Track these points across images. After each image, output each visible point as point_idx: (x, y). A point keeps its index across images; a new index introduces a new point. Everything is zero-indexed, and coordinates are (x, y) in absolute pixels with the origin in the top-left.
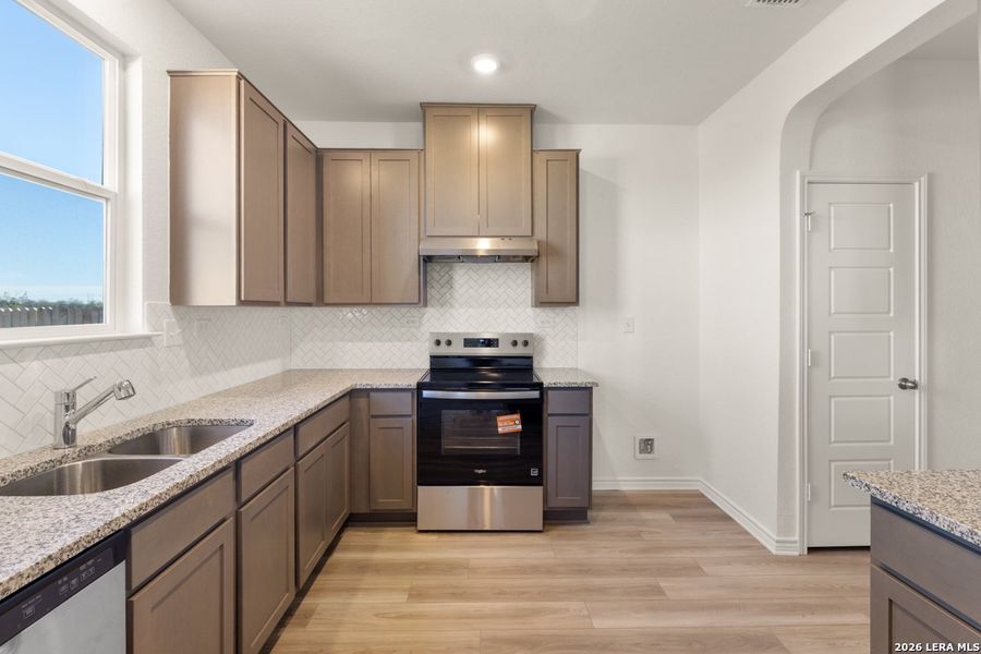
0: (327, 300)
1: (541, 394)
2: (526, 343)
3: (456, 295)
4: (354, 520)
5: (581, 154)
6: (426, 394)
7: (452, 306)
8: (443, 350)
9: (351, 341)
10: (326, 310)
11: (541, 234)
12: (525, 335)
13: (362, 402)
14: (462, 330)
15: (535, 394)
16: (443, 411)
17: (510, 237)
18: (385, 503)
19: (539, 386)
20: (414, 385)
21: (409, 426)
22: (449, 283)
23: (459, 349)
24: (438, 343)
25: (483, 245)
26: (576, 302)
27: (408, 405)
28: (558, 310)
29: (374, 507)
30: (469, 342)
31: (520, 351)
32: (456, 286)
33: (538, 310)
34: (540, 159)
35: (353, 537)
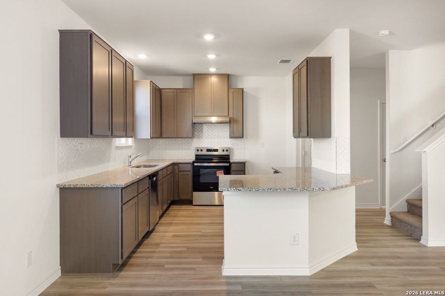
0: (163, 136)
1: (230, 165)
2: (227, 151)
3: (204, 135)
4: (173, 203)
5: (244, 90)
6: (195, 164)
7: (202, 138)
8: (200, 153)
9: (175, 150)
10: (163, 140)
11: (231, 115)
12: (227, 148)
13: (176, 167)
14: (206, 146)
15: (228, 164)
16: (201, 170)
17: (221, 116)
18: (183, 197)
19: (229, 162)
20: (192, 162)
21: (190, 174)
22: (202, 130)
23: (205, 153)
24: (198, 150)
25: (214, 119)
26: (242, 137)
27: (190, 168)
28: (238, 139)
29: (180, 198)
30: (208, 150)
31: (225, 153)
32: (204, 131)
33: (232, 139)
34: (231, 91)
35: (173, 207)
